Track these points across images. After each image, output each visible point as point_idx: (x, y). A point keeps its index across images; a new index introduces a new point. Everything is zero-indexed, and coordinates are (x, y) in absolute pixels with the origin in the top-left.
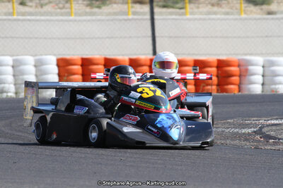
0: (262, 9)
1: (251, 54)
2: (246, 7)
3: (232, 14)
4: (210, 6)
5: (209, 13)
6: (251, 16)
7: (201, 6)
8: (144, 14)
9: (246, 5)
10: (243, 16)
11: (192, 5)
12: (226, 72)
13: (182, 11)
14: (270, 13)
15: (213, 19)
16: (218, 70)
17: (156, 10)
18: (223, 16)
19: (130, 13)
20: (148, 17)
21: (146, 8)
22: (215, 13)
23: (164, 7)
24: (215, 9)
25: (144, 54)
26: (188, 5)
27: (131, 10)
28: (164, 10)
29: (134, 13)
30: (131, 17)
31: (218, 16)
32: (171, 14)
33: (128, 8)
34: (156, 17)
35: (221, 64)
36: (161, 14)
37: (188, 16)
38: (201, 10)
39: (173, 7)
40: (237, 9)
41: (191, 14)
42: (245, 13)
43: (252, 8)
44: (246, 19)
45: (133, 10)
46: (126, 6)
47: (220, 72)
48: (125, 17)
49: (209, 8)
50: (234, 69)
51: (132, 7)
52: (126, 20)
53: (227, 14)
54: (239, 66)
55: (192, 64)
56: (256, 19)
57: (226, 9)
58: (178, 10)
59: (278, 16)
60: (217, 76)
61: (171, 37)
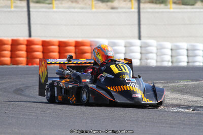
0: (107, 5)
1: (99, 38)
2: (96, 4)
3: (86, 8)
5: (69, 8)
6: (99, 10)
7: (63, 2)
8: (22, 7)
9: (96, 2)
10: (94, 10)
11: (57, 2)
12: (81, 50)
13: (51, 5)
14: (113, 8)
15: (73, 12)
16: (76, 49)
17: (32, 5)
18: (79, 10)
19: (12, 7)
20: (26, 9)
21: (24, 4)
22: (74, 8)
23: (37, 2)
24: (74, 5)
25: (23, 37)
26: (54, 2)
27: (13, 5)
28: (38, 5)
29: (16, 7)
30: (13, 9)
31: (76, 10)
32: (42, 7)
33: (11, 3)
34: (31, 10)
35: (78, 45)
36: (35, 7)
37: (54, 10)
38: (64, 5)
39: (43, 3)
40: (89, 5)
41: (57, 8)
42: (96, 8)
43: (100, 4)
44: (95, 12)
45: (15, 4)
46: (9, 2)
47: (77, 50)
48: (9, 10)
49: (70, 4)
50: (87, 48)
51: (14, 2)
52: (9, 12)
53: (82, 8)
54: (91, 46)
55: (57, 44)
56: (102, 12)
57: (82, 5)
58: (47, 5)
59: (119, 10)
60: (75, 53)
61: (42, 24)
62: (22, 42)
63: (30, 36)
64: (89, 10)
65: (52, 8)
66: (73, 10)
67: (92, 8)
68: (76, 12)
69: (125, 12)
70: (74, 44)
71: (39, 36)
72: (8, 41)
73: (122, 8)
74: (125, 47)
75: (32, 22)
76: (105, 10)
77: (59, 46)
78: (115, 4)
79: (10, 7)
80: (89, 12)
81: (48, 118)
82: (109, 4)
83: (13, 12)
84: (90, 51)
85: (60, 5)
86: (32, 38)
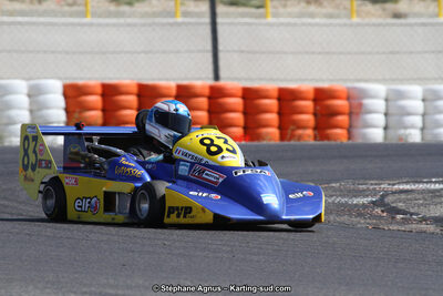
0: (384, 10)
1: (366, 81)
2: (360, 6)
3: (338, 17)
4: (303, 4)
5: (301, 15)
6: (367, 20)
7: (289, 3)
8: (199, 15)
9: (360, 3)
10: (355, 20)
11: (275, 3)
12: (328, 107)
13: (261, 10)
14: (397, 16)
15: (310, 24)
16: (315, 105)
17: (220, 9)
18: (323, 21)
19: (179, 14)
20: (207, 20)
21: (205, 8)
22: (312, 15)
24: (313, 8)
26: (269, 4)
27: (181, 9)
28: (233, 9)
29: (185, 14)
30: (180, 19)
31: (317, 20)
32: (243, 15)
33: (176, 4)
34: (219, 20)
35: (321, 96)
36: (227, 15)
37: (270, 19)
38: (289, 10)
39: (244, 5)
40: (345, 8)
41: (275, 15)
42: (358, 15)
43: (370, 7)
44: (358, 25)
45: (183, 8)
46: (172, 4)
47: (318, 108)
48: (171, 20)
49: (302, 7)
50: (340, 103)
51: (182, 4)
52: (171, 25)
53: (330, 16)
54: (348, 98)
55: (276, 94)
56: (374, 25)
57: (328, 9)
58: (253, 10)
59: (410, 20)
60: (315, 114)
61: (242, 52)
62: (198, 91)
63: (217, 77)
64: (344, 21)
65: (264, 16)
66: (310, 20)
67: (350, 17)
68: (317, 24)
69: (424, 25)
70: (311, 95)
71: (236, 79)
72: (169, 88)
73: (416, 15)
74: (423, 100)
75: (221, 47)
76: (380, 21)
77: (280, 99)
78: (402, 7)
79: (173, 15)
80: (345, 25)
81: (256, 258)
82: (389, 6)
83: (179, 24)
84: (347, 110)
85: (281, 10)
86: (222, 83)
